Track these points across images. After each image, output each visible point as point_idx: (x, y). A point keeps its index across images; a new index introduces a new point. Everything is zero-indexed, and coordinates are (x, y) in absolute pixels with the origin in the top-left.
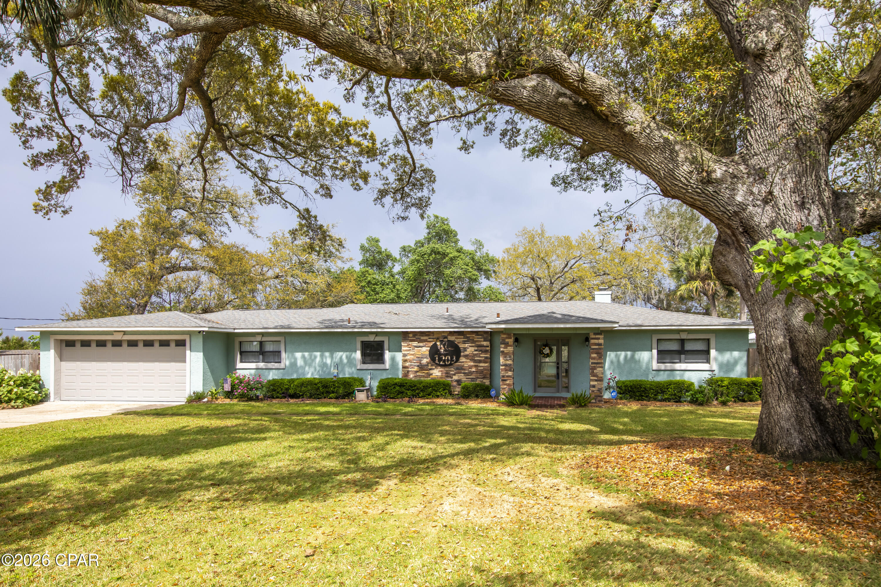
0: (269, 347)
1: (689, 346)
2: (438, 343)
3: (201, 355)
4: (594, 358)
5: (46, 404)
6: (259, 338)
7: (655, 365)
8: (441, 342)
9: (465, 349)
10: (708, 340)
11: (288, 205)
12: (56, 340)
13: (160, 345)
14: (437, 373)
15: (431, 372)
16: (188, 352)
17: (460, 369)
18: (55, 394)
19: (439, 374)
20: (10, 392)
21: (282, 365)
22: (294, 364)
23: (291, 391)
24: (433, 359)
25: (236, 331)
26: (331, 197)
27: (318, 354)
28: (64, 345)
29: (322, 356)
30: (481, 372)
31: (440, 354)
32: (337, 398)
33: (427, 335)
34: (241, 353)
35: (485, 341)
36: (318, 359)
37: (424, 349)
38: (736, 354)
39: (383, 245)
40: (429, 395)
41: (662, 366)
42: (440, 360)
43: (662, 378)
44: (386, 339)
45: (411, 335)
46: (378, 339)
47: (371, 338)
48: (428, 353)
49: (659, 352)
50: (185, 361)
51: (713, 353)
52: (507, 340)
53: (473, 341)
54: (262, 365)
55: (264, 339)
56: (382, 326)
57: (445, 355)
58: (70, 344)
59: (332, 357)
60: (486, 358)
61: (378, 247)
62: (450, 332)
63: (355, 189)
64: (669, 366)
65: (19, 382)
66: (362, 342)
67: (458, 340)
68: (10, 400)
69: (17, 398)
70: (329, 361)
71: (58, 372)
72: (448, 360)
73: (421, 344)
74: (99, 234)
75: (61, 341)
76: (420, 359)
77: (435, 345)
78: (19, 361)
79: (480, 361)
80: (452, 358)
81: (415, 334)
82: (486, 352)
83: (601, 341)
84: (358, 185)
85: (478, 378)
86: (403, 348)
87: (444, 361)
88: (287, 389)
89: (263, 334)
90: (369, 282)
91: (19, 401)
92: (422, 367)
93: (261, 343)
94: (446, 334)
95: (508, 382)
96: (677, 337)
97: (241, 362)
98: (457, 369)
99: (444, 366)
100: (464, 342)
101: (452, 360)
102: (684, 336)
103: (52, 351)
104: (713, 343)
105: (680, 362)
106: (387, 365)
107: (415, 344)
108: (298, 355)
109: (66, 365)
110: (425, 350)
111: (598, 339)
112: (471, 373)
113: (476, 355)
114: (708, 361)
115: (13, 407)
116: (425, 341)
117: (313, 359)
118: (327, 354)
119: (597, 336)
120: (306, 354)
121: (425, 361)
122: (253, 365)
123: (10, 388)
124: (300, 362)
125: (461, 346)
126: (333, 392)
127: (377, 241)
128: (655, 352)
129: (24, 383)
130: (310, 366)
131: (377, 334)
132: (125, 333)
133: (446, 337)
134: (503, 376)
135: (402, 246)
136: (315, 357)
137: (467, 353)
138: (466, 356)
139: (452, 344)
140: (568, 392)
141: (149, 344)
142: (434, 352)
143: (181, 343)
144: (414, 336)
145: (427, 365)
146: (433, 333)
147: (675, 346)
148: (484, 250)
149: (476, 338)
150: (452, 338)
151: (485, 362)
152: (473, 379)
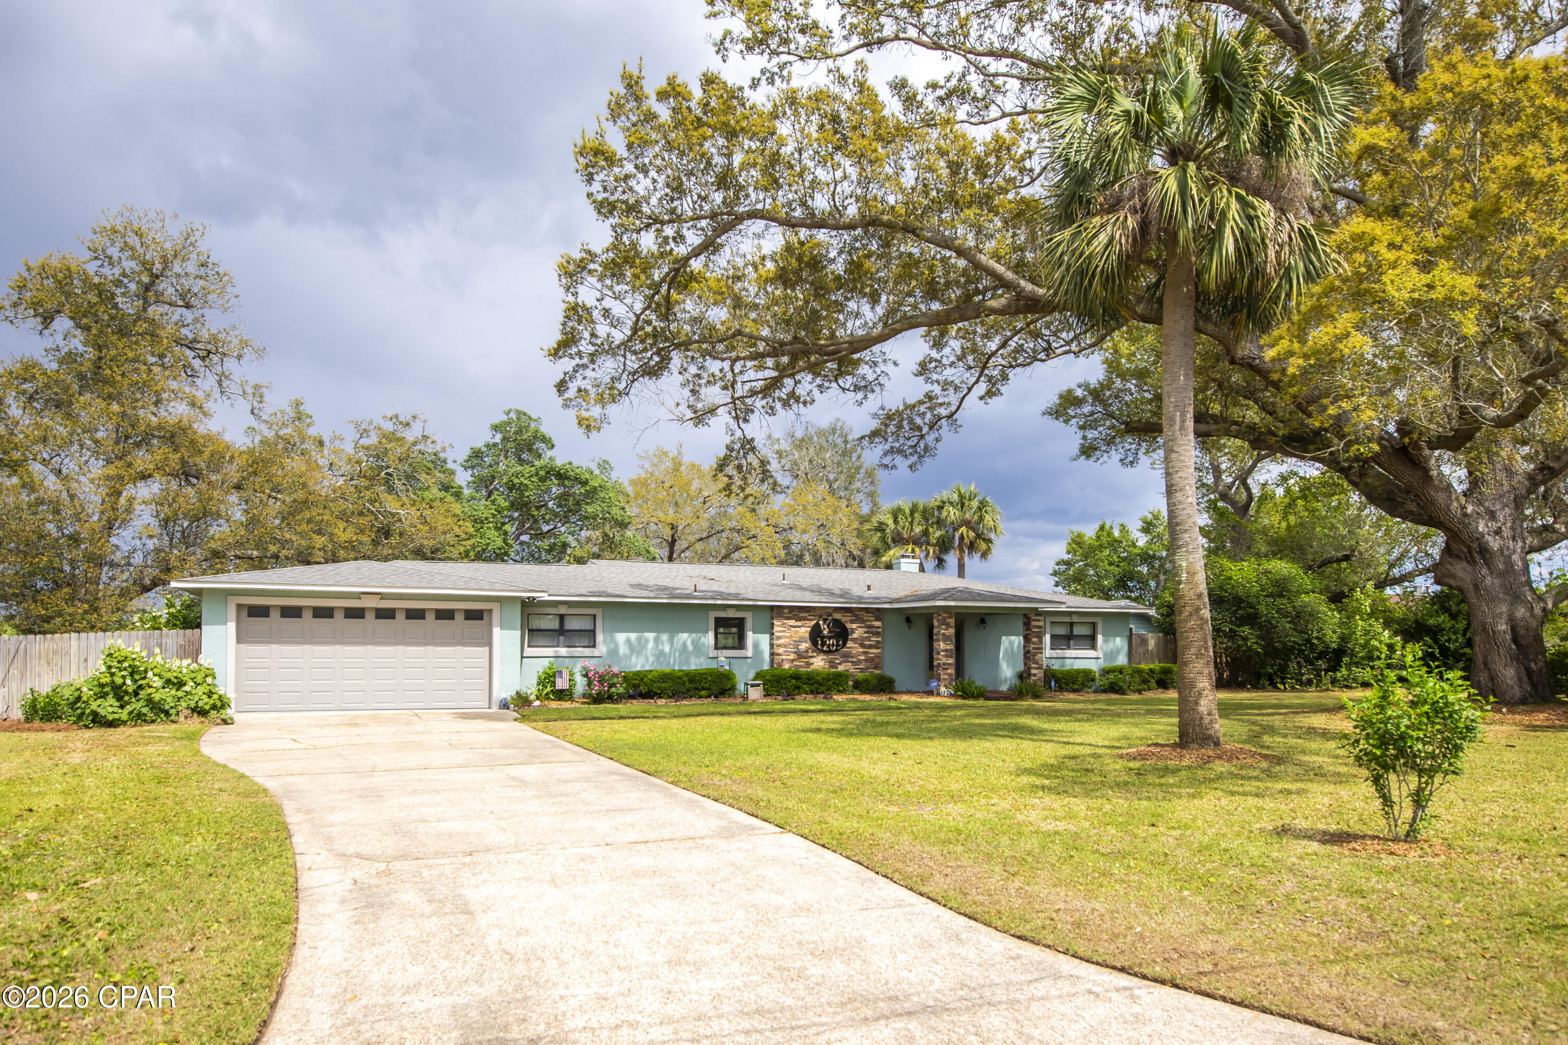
0: (574, 624)
1: (1077, 631)
2: (821, 623)
3: (516, 634)
6: (561, 610)
7: (1048, 652)
8: (825, 620)
9: (853, 631)
10: (1096, 624)
12: (239, 607)
13: (437, 618)
14: (819, 663)
15: (812, 660)
16: (496, 631)
17: (847, 657)
19: (822, 663)
21: (596, 652)
22: (614, 652)
24: (814, 642)
27: (651, 636)
28: (251, 614)
29: (656, 640)
30: (872, 660)
31: (823, 637)
33: (806, 612)
34: (530, 632)
35: (876, 620)
36: (651, 645)
37: (803, 630)
38: (1118, 639)
40: (827, 692)
41: (1057, 653)
42: (823, 644)
45: (784, 611)
46: (739, 615)
47: (731, 614)
48: (807, 635)
49: (1052, 636)
50: (491, 644)
51: (1100, 638)
53: (863, 621)
54: (563, 651)
55: (567, 611)
56: (746, 597)
57: (830, 638)
58: (260, 612)
59: (672, 642)
60: (878, 642)
62: (836, 608)
64: (1060, 652)
66: (717, 619)
67: (844, 618)
70: (667, 648)
71: (242, 663)
72: (833, 645)
73: (799, 623)
75: (251, 606)
76: (797, 643)
77: (817, 624)
79: (871, 647)
80: (838, 642)
81: (792, 609)
82: (878, 634)
85: (868, 668)
86: (776, 629)
87: (829, 646)
89: (569, 604)
92: (800, 655)
93: (562, 617)
94: (830, 611)
95: (948, 672)
96: (1068, 620)
97: (529, 646)
98: (844, 656)
99: (829, 652)
100: (852, 622)
101: (838, 645)
102: (1075, 619)
103: (232, 626)
104: (1100, 628)
105: (1069, 648)
106: (749, 653)
107: (792, 622)
108: (621, 637)
110: (805, 631)
111: (1035, 620)
112: (860, 662)
113: (866, 638)
114: (1093, 647)
116: (804, 619)
117: (644, 644)
118: (665, 637)
120: (633, 636)
121: (804, 646)
122: (550, 651)
124: (623, 650)
125: (849, 626)
128: (1049, 636)
130: (639, 654)
131: (737, 608)
132: (383, 596)
133: (830, 615)
136: (647, 641)
137: (855, 636)
138: (854, 640)
139: (837, 623)
142: (815, 635)
143: (475, 615)
144: (790, 612)
145: (807, 651)
146: (814, 608)
147: (1062, 631)
149: (866, 616)
150: (837, 616)
151: (877, 648)
152: (862, 670)
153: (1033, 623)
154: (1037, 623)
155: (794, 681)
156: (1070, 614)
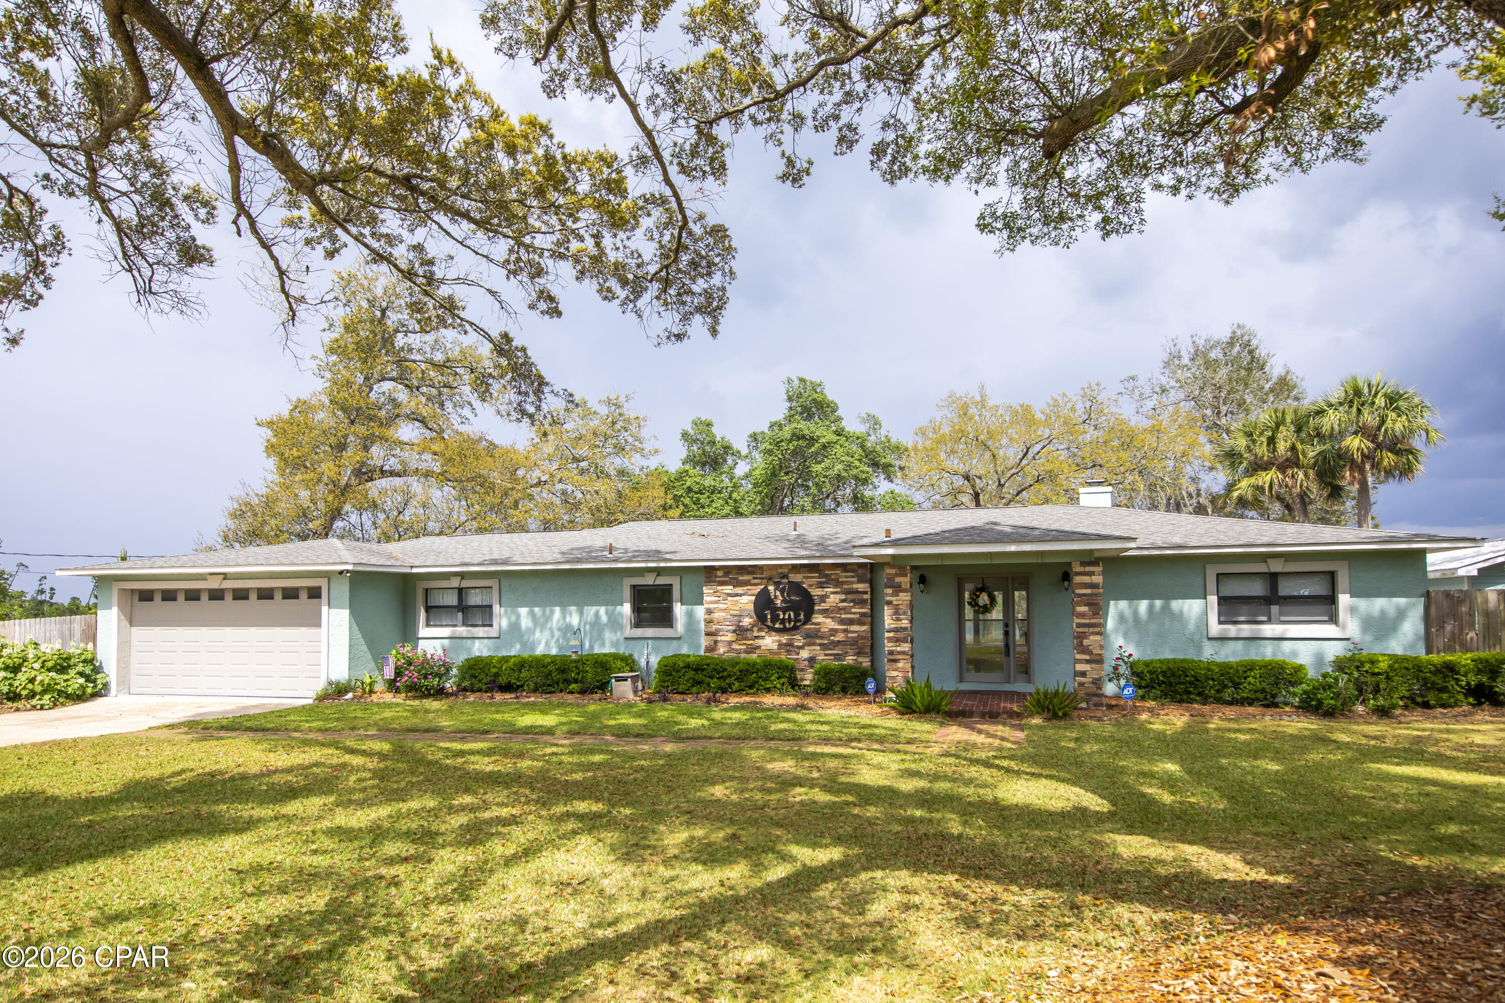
0: (475, 599)
1: (1286, 588)
2: (771, 588)
3: (345, 614)
4: (1082, 615)
5: (100, 701)
6: (455, 583)
7: (1215, 628)
8: (777, 584)
9: (823, 599)
10: (1332, 575)
11: (468, 327)
12: (123, 591)
13: (284, 598)
14: (769, 645)
15: (759, 642)
16: (325, 609)
17: (812, 637)
18: (119, 684)
19: (774, 647)
20: (32, 681)
21: (495, 631)
22: (515, 627)
23: (503, 680)
24: (761, 617)
25: (415, 570)
26: (559, 314)
27: (557, 609)
28: (137, 597)
29: (563, 613)
30: (854, 643)
31: (774, 609)
32: (583, 692)
33: (749, 573)
34: (428, 609)
35: (859, 582)
36: (557, 619)
37: (745, 599)
38: (1398, 601)
39: (718, 432)
40: (751, 687)
41: (1232, 630)
42: (775, 619)
43: (1231, 654)
44: (675, 581)
45: (720, 573)
46: (661, 581)
47: (649, 580)
48: (751, 606)
49: (1222, 601)
50: (318, 625)
51: (1344, 600)
52: (898, 580)
53: (837, 583)
54: (462, 630)
55: (466, 584)
56: (668, 556)
57: (784, 610)
58: (146, 596)
59: (581, 613)
60: (863, 615)
61: (709, 433)
62: (794, 566)
63: (606, 298)
64: (1246, 630)
65: (50, 664)
66: (634, 587)
67: (809, 582)
68: (32, 695)
69: (44, 692)
70: (575, 622)
71: (124, 645)
72: (790, 620)
73: (739, 590)
74: (270, 424)
75: (133, 591)
76: (737, 618)
77: (765, 591)
78: (66, 627)
79: (851, 622)
80: (797, 615)
81: (727, 570)
82: (862, 602)
83: (1098, 579)
84: (609, 290)
85: (847, 654)
86: (706, 598)
87: (783, 622)
88: (497, 675)
89: (462, 575)
90: (689, 490)
91: (47, 697)
92: (741, 634)
93: (460, 591)
94: (785, 570)
95: (900, 665)
96: (1261, 568)
97: (428, 625)
98: (808, 636)
99: (783, 630)
100: (821, 585)
101: (797, 620)
102: (1276, 567)
103: (115, 609)
104: (1343, 580)
105: (1269, 621)
106: (680, 629)
107: (728, 589)
108: (523, 611)
109: (138, 633)
110: (747, 601)
111: (1091, 574)
112: (834, 644)
113: (844, 608)
114: (1333, 619)
115: (34, 707)
116: (747, 583)
117: (548, 619)
118: (573, 609)
119: (1088, 569)
120: (537, 610)
121: (746, 622)
122: (446, 632)
123: (33, 673)
124: (526, 625)
125: (816, 592)
126: (576, 681)
127: (709, 425)
128: (1213, 599)
129: (62, 666)
130: (543, 628)
131: (659, 571)
132: (225, 576)
133: (785, 576)
134: (891, 653)
135: (751, 432)
136: (552, 615)
137: (824, 606)
138: (825, 612)
139: (797, 588)
140: (1029, 681)
141: (265, 595)
142: (763, 604)
143: (315, 593)
144: (726, 574)
145: (751, 630)
146: (760, 568)
147: (1257, 589)
148: (883, 432)
149: (843, 576)
150: (796, 578)
151: (861, 623)
152: (837, 657)
153: (1078, 579)
154: (1086, 579)
155: (691, 674)
156: (1264, 558)
